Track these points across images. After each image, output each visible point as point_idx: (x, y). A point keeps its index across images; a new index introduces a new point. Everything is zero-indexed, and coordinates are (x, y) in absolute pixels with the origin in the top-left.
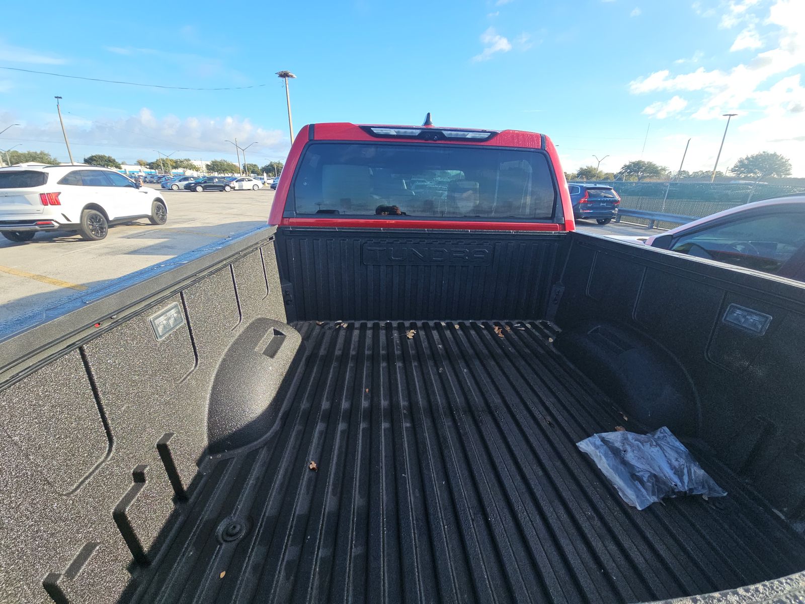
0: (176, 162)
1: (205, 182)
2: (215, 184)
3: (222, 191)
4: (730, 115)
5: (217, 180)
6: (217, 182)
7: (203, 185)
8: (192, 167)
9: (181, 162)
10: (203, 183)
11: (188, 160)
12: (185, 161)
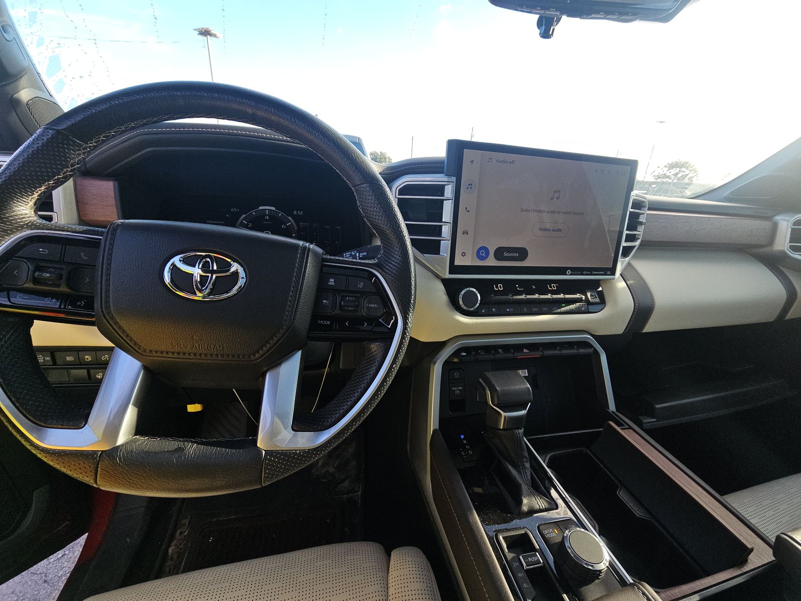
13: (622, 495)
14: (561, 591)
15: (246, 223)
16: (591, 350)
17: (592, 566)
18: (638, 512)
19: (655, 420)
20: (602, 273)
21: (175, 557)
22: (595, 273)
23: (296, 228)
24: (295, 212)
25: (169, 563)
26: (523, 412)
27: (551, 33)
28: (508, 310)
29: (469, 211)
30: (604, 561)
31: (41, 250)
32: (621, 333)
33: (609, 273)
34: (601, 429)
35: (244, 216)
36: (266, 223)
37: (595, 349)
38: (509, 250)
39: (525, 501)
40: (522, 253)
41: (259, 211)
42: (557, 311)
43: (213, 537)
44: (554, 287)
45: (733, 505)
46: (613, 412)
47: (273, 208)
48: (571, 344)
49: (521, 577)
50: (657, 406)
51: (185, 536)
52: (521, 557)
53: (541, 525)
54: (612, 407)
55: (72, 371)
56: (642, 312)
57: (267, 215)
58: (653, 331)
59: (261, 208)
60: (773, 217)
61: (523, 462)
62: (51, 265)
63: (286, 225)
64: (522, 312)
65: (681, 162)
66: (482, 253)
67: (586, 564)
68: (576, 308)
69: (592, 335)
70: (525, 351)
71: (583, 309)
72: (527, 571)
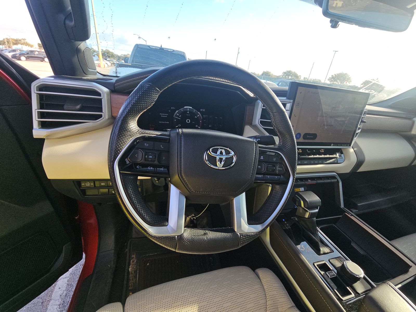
0: (16, 40)
1: (28, 54)
2: (36, 56)
3: (42, 61)
4: (336, 51)
5: (37, 53)
6: (37, 54)
7: (26, 56)
8: (27, 44)
9: (20, 40)
10: (26, 54)
11: (25, 39)
12: (22, 40)
13: (353, 245)
14: (346, 286)
15: (178, 115)
16: (336, 180)
17: (358, 276)
18: (362, 252)
19: (357, 211)
20: (345, 145)
21: (133, 272)
22: (343, 145)
23: (202, 118)
24: (201, 110)
25: (131, 276)
26: (317, 210)
27: (337, 26)
28: (305, 162)
29: (295, 116)
30: (362, 274)
31: (145, 144)
32: (348, 172)
33: (348, 145)
34: (341, 216)
35: (177, 111)
36: (187, 115)
37: (338, 180)
38: (309, 134)
39: (321, 249)
40: (314, 136)
41: (184, 109)
42: (326, 162)
43: (149, 263)
44: (322, 151)
45: (396, 246)
46: (343, 208)
47: (191, 108)
48: (328, 177)
49: (329, 281)
50: (359, 205)
51: (135, 263)
52: (327, 273)
53: (330, 259)
54: (342, 206)
55: (101, 190)
56: (359, 163)
57: (188, 111)
58: (362, 171)
59: (185, 107)
60: (413, 118)
61: (316, 232)
62: (150, 152)
63: (197, 116)
64: (311, 163)
65: (343, 73)
66: (298, 136)
67: (356, 275)
68: (333, 161)
69: (336, 173)
70: (309, 181)
71: (336, 162)
72: (331, 279)
